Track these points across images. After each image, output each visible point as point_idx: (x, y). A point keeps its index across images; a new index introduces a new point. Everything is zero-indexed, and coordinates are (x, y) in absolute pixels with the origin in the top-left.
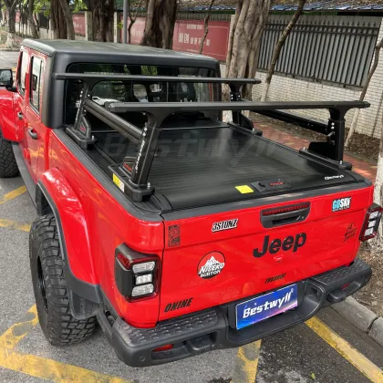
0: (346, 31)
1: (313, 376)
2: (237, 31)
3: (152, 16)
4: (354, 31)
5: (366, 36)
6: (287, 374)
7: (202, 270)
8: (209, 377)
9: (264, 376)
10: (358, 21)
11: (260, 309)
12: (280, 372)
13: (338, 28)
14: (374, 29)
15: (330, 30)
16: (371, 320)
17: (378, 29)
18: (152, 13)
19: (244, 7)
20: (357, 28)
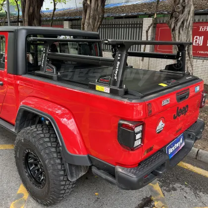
0: (126, 26)
1: (186, 183)
2: (86, 24)
3: (27, 20)
4: (130, 26)
5: (137, 28)
6: (174, 186)
7: (158, 129)
8: (140, 198)
9: (165, 190)
10: (131, 21)
11: (173, 148)
12: (171, 186)
13: (122, 24)
14: (140, 24)
15: (118, 26)
16: (196, 151)
17: (142, 24)
18: (27, 18)
19: (88, 11)
20: (132, 24)
